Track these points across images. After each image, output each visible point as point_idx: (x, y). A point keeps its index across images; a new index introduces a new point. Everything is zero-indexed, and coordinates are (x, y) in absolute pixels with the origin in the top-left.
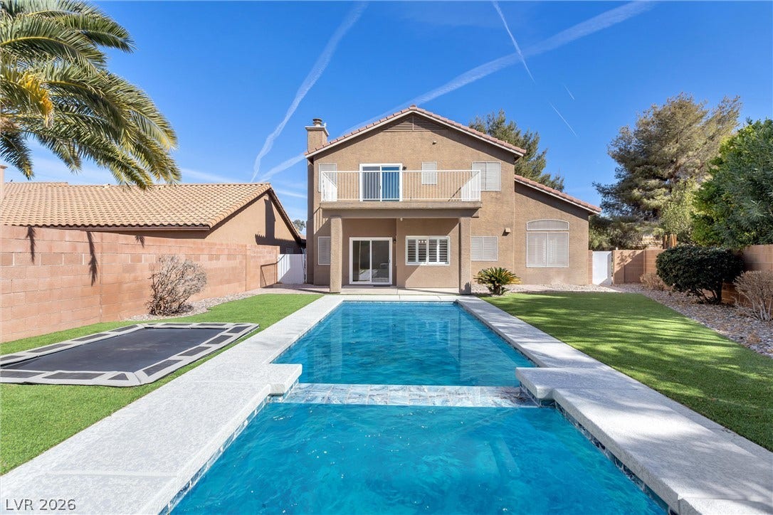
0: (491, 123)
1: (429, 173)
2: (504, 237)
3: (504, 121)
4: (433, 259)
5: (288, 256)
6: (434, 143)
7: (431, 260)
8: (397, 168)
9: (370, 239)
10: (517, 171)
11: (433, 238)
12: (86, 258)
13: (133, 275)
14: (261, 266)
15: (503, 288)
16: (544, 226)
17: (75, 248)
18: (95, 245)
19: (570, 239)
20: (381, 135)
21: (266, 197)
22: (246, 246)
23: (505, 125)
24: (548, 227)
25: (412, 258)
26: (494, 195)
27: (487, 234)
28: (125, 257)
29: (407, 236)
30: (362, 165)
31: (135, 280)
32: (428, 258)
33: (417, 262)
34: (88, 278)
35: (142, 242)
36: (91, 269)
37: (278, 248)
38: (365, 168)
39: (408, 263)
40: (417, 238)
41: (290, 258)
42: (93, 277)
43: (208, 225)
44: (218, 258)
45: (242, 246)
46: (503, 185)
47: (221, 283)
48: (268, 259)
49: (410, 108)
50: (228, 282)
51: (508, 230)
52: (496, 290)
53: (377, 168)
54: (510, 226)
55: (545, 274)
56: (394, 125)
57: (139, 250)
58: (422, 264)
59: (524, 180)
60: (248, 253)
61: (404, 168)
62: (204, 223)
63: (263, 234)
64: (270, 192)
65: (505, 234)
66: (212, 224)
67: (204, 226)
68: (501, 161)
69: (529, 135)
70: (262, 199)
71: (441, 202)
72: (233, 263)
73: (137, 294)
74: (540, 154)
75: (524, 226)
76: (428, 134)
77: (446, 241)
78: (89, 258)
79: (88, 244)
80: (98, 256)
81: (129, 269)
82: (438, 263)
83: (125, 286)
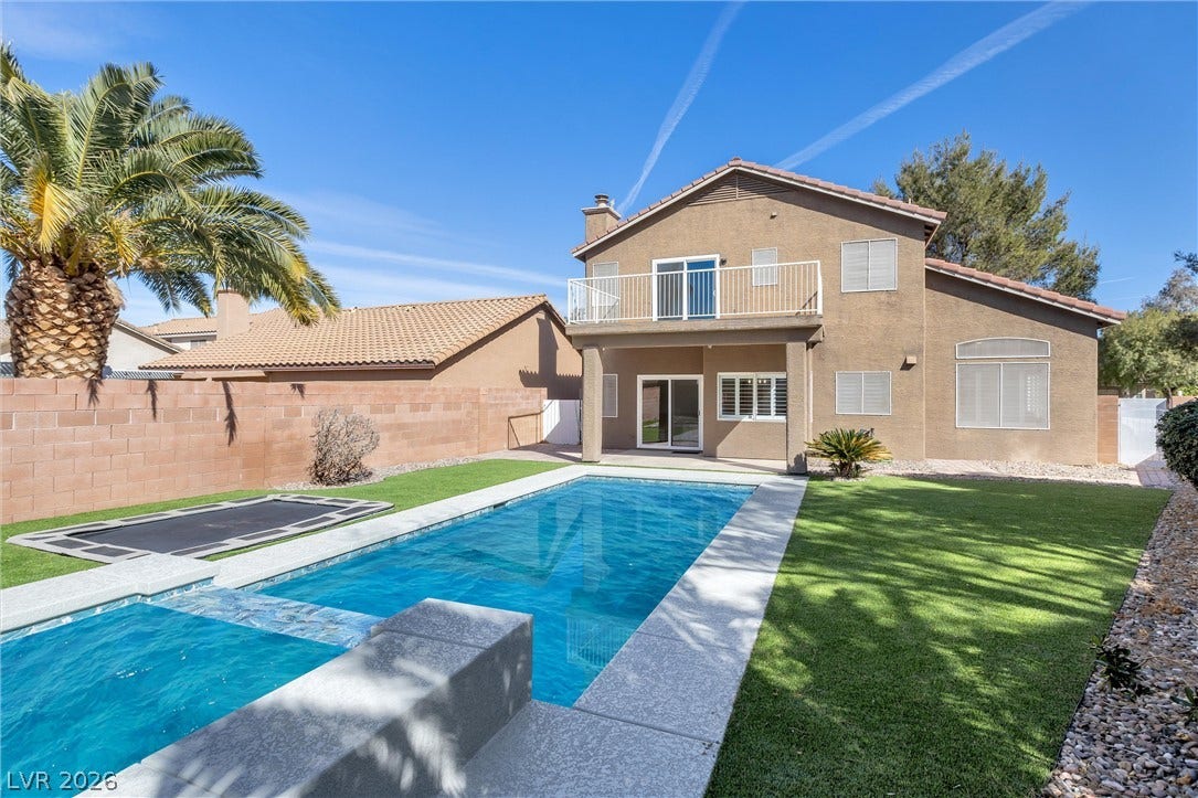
0: (942, 159)
1: (764, 268)
2: (905, 372)
3: (965, 153)
4: (764, 411)
5: (557, 402)
6: (773, 217)
7: (760, 413)
8: (711, 264)
9: (669, 378)
10: (930, 252)
11: (763, 375)
12: (223, 412)
13: (287, 432)
14: (510, 418)
15: (858, 467)
16: (994, 351)
17: (206, 402)
18: (234, 398)
19: (1054, 374)
20: (685, 212)
21: (541, 315)
22: (478, 390)
23: (969, 160)
24: (1003, 351)
25: (729, 409)
26: (883, 297)
27: (871, 368)
28: (277, 411)
29: (719, 374)
30: (655, 262)
31: (291, 438)
32: (755, 409)
33: (737, 416)
34: (224, 436)
35: (302, 392)
36: (227, 426)
37: (544, 391)
38: (661, 268)
39: (721, 417)
40: (737, 376)
41: (560, 405)
42: (231, 436)
43: (432, 362)
44: (426, 408)
45: (472, 390)
46: (901, 278)
47: (433, 441)
48: (523, 406)
49: (731, 163)
50: (446, 440)
51: (911, 360)
52: (846, 470)
53: (678, 266)
54: (918, 351)
55: (997, 443)
56: (706, 194)
57: (296, 400)
58: (746, 419)
59: (944, 266)
60: (482, 400)
61: (723, 262)
62: (428, 359)
63: (534, 368)
64: (546, 308)
65: (907, 366)
66: (438, 359)
67: (428, 362)
68: (897, 237)
69: (1023, 173)
70: (533, 319)
71: (749, 319)
72: (452, 415)
73: (294, 455)
74: (1053, 205)
75: (951, 351)
76: (762, 202)
77: (785, 381)
78: (226, 413)
79: (224, 396)
80: (237, 409)
81: (281, 425)
82: (773, 418)
83: (275, 446)
